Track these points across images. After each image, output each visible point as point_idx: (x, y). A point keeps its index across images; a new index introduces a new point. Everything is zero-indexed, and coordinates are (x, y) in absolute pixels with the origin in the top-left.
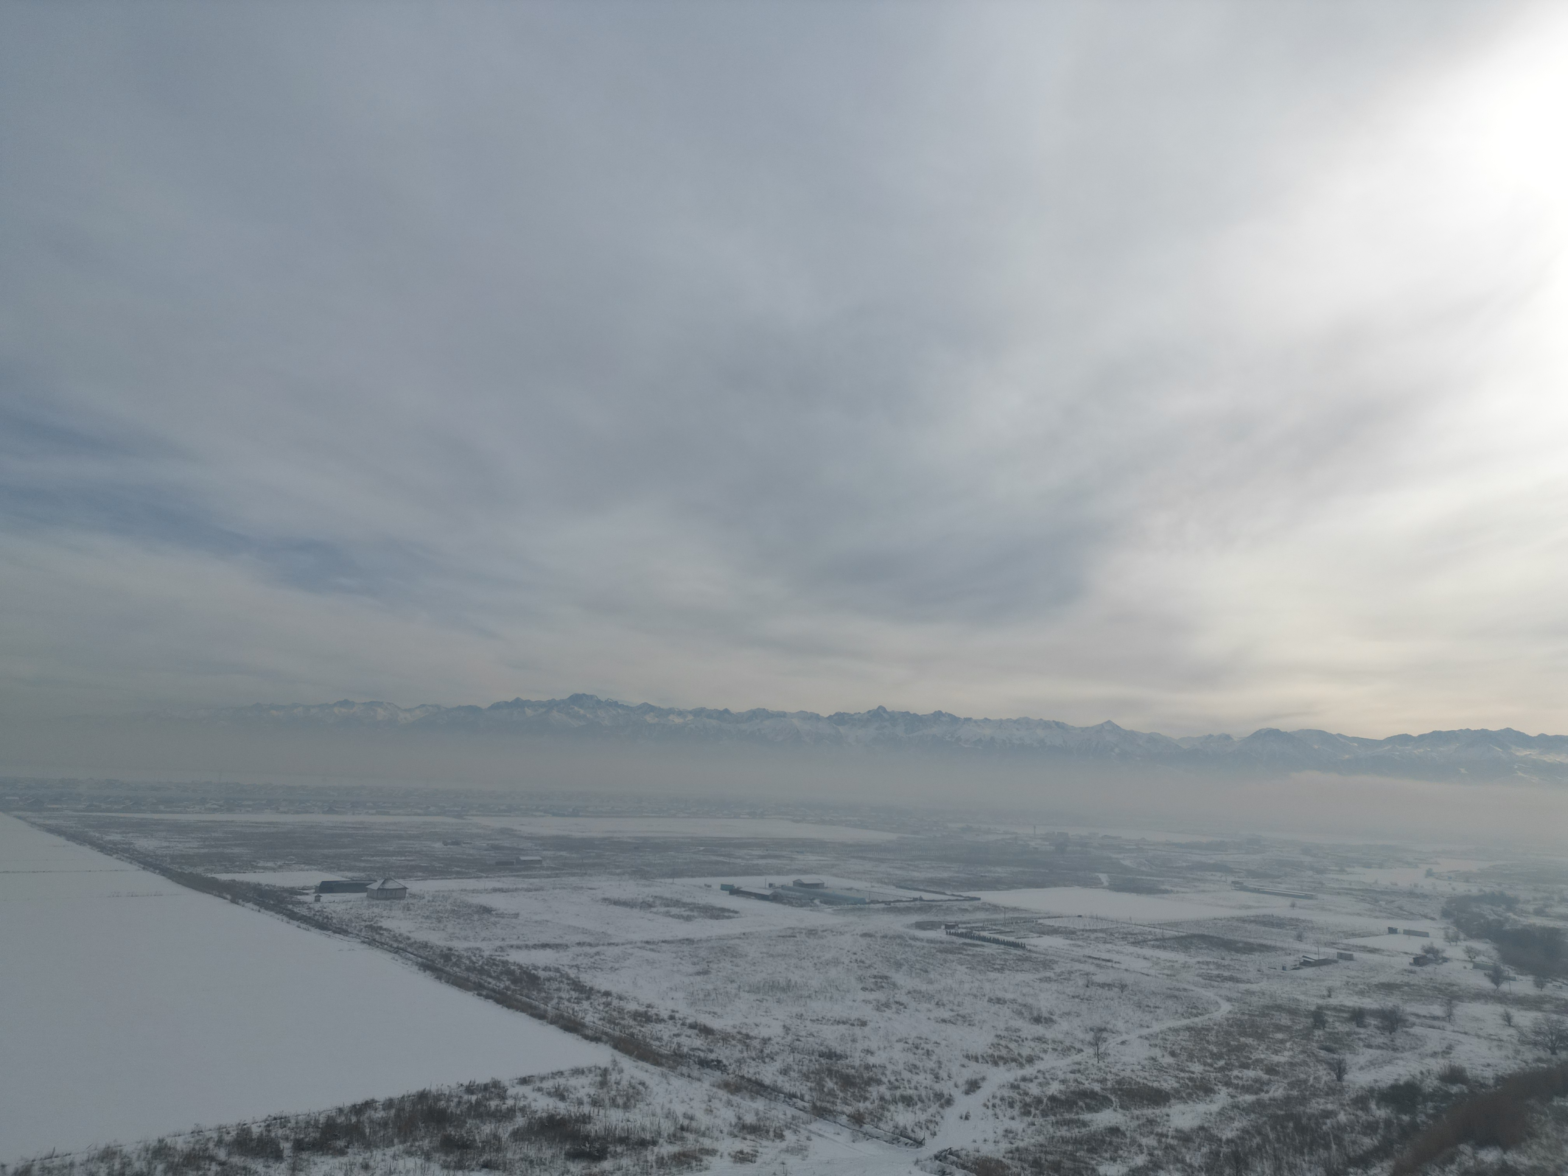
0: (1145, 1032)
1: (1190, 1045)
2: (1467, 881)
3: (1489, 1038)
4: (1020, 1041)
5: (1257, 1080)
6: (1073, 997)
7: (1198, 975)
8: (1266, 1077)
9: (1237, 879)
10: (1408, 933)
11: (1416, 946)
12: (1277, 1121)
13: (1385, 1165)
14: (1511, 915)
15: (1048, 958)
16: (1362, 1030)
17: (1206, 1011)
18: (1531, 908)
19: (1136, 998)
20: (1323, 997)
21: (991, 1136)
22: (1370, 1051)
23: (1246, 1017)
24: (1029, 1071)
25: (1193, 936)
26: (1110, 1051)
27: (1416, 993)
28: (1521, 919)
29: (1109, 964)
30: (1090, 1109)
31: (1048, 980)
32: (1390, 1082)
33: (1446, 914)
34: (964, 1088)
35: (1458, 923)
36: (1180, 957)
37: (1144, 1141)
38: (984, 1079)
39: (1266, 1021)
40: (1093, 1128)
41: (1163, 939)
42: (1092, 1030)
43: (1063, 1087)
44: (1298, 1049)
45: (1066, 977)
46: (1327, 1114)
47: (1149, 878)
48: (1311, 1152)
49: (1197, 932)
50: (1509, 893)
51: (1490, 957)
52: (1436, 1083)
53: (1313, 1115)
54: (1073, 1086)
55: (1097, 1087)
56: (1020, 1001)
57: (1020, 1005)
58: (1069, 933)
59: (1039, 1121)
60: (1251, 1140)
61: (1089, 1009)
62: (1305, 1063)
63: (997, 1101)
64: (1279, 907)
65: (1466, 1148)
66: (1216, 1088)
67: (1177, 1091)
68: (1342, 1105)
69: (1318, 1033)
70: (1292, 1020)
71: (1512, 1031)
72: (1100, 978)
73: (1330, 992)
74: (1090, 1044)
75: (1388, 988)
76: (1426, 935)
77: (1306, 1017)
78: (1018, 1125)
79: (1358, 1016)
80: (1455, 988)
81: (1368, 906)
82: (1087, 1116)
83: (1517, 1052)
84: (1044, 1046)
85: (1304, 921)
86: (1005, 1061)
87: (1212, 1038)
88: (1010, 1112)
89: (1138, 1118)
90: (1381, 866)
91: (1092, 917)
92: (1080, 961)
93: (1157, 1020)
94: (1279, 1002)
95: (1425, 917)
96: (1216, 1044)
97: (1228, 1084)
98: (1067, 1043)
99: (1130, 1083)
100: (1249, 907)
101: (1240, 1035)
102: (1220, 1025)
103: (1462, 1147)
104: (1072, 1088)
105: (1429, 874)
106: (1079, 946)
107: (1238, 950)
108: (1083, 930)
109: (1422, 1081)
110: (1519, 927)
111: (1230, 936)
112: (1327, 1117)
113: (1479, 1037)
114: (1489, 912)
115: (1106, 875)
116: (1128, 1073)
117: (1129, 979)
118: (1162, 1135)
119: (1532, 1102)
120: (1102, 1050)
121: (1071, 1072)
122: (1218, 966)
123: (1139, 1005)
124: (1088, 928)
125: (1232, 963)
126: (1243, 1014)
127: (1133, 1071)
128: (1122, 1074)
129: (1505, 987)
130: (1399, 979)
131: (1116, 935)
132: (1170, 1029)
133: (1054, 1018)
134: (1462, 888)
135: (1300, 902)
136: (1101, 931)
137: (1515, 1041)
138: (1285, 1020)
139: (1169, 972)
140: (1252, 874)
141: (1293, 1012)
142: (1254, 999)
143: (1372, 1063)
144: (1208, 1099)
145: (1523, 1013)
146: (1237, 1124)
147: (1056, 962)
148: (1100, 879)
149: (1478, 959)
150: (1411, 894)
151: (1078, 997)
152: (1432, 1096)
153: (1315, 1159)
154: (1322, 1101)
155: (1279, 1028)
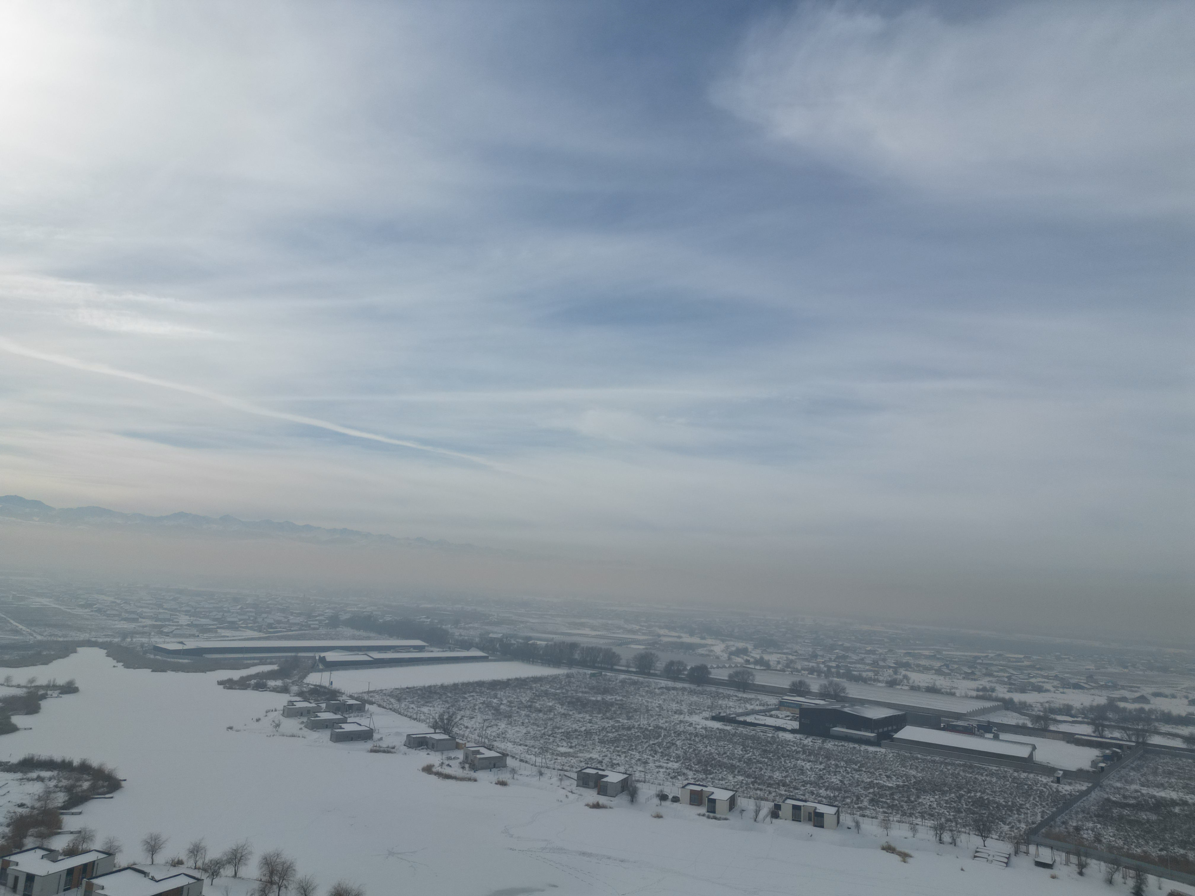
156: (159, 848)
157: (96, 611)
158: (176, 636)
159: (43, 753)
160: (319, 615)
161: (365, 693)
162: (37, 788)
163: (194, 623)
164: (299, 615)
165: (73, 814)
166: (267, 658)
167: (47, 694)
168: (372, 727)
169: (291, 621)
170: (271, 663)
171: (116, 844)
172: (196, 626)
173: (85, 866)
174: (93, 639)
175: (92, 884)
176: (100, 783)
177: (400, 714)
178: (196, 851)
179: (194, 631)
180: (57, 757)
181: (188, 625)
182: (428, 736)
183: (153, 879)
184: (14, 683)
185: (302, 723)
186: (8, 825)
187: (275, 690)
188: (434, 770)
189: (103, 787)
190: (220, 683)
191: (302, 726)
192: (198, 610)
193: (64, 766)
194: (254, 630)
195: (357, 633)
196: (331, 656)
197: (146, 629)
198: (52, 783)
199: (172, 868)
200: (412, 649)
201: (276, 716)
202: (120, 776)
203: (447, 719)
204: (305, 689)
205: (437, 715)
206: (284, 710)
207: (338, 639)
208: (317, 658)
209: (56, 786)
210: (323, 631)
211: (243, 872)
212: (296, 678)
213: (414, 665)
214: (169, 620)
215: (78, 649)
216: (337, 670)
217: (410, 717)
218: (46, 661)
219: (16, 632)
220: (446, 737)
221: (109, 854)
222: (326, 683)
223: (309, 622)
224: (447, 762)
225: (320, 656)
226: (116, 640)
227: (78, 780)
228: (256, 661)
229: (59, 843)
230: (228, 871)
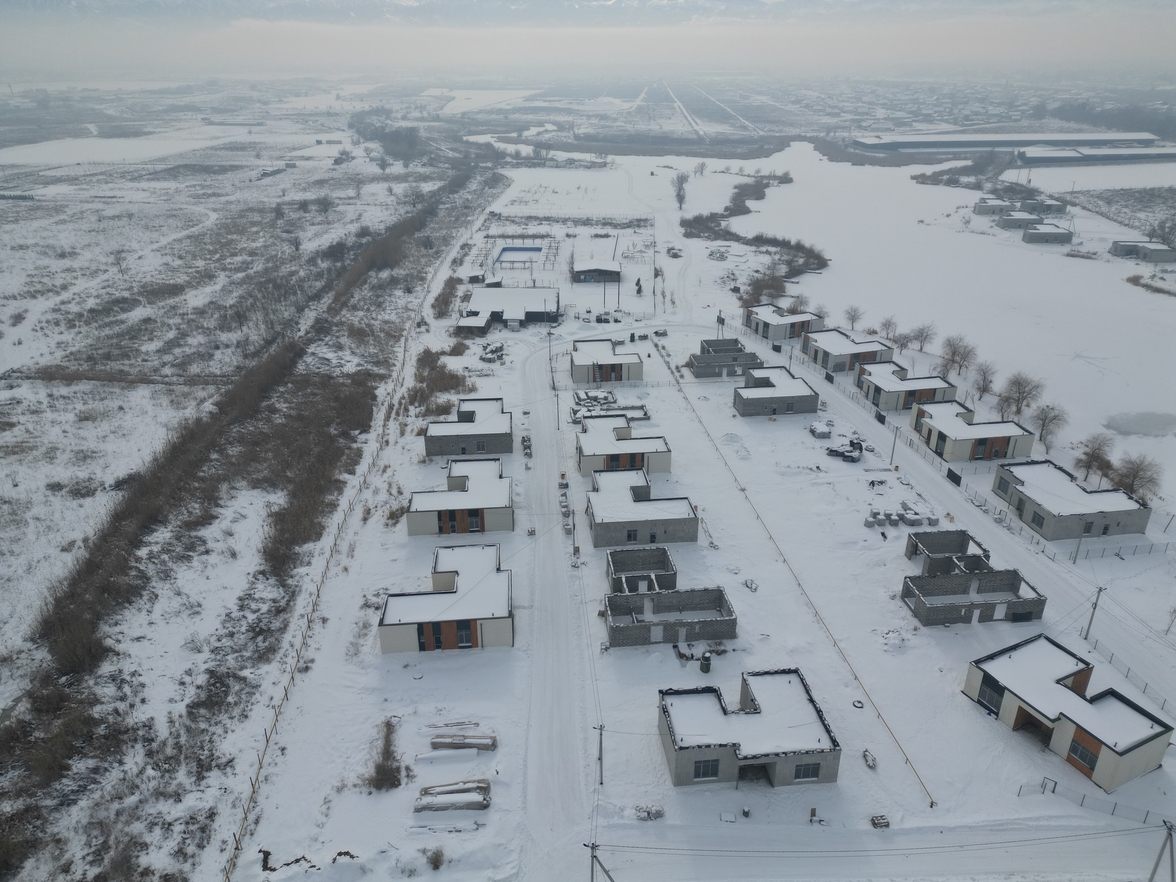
0: (155, 246)
1: (192, 248)
2: (362, 101)
3: (381, 205)
4: (51, 275)
5: (243, 263)
6: (90, 231)
7: (188, 196)
8: (249, 259)
9: (205, 116)
10: (329, 142)
11: (334, 151)
12: (261, 286)
13: (329, 295)
14: (389, 121)
15: (58, 203)
16: (307, 215)
17: (200, 221)
18: (399, 116)
19: (143, 222)
20: (280, 197)
21: (45, 350)
22: (314, 227)
23: (230, 221)
24: (65, 296)
25: (179, 167)
26: (130, 266)
27: (338, 184)
28: (395, 124)
29: (114, 200)
30: (124, 310)
31: (63, 222)
32: (328, 245)
33: (351, 126)
34: (10, 322)
35: (358, 132)
36: (172, 185)
37: (171, 322)
38: (26, 311)
39: (244, 220)
40: (130, 323)
41: (155, 173)
42: (111, 253)
43: (98, 301)
44: (268, 236)
45: (80, 216)
46: (292, 274)
47: (132, 123)
48: (285, 300)
49: (181, 163)
50: (387, 106)
51: (379, 152)
52: (354, 239)
53: (284, 276)
54: (106, 298)
55: (126, 294)
56: (41, 243)
57: (43, 247)
58: (72, 180)
59: (84, 329)
60: (246, 302)
61: (105, 238)
62: (274, 244)
63: (44, 324)
64: (240, 135)
65: (372, 274)
66: (216, 274)
67: (189, 283)
68: (301, 265)
69: (280, 222)
70: (262, 217)
71: (393, 198)
72: (109, 212)
73: (284, 191)
74: (113, 264)
75: (321, 183)
76: (340, 142)
77: (271, 212)
78: (68, 336)
79: (304, 206)
80: (360, 176)
81: (301, 126)
82: (123, 316)
83: (396, 210)
84: (75, 274)
85: (259, 143)
86: (42, 293)
87: (207, 240)
88: (57, 329)
89: (163, 307)
90: (306, 95)
91: (90, 164)
92: (88, 202)
93: (163, 235)
94: (251, 205)
95: (338, 129)
96: (212, 244)
97: (224, 269)
98: (94, 267)
99: (152, 285)
100: (218, 138)
101: (227, 234)
102: (212, 230)
103: (370, 273)
104: (106, 300)
105: (338, 97)
106: (84, 189)
107: (215, 173)
108: (84, 176)
109: (346, 240)
110: (394, 129)
111: (208, 163)
112: (293, 276)
113: (375, 205)
114: (376, 121)
115: (93, 125)
116: (149, 279)
117: (134, 209)
118: (184, 314)
119: (405, 238)
120: (124, 266)
121: (102, 288)
122: (203, 187)
123: (147, 227)
124: (88, 173)
125: (213, 183)
126: (227, 219)
127: (152, 276)
128: (144, 280)
129: (388, 171)
130: (327, 176)
131: (115, 175)
132: (175, 240)
133: (77, 251)
134: (359, 106)
135: (255, 129)
136: (101, 173)
137: (395, 204)
138: (257, 218)
139: (165, 198)
140: (216, 110)
141: (261, 211)
142: (233, 207)
143: (317, 235)
144: (212, 283)
145: (398, 185)
146: (235, 294)
147: (67, 206)
148: (89, 130)
149: (372, 155)
150: (329, 114)
151: (93, 231)
152: (352, 248)
153: (288, 303)
154: (288, 266)
155: (253, 224)
156: (858, 318)
157: (804, 107)
158: (874, 130)
159: (770, 232)
160: (1023, 105)
161: (1068, 193)
162: (766, 260)
163: (891, 116)
164: (999, 105)
165: (792, 282)
166: (961, 153)
167: (769, 183)
168: (1072, 230)
169: (990, 112)
170: (965, 159)
171: (825, 310)
172: (892, 119)
173: (803, 323)
174: (803, 134)
175: (809, 337)
176: (812, 260)
177: (1108, 218)
178: (888, 325)
179: (890, 125)
180: (780, 237)
181: (885, 119)
182: (1140, 245)
183: (853, 341)
184: (746, 173)
185: (994, 221)
186: (749, 285)
187: (968, 186)
188: (1142, 281)
189: (814, 264)
190: (913, 178)
191: (993, 224)
192: (894, 102)
193: (784, 244)
194: (950, 123)
195: (1065, 124)
196: (1031, 152)
197: (847, 124)
198: (777, 257)
199: (868, 336)
200: (1135, 144)
201: (967, 213)
202: (827, 256)
203: (1169, 227)
204: (999, 187)
205: (1157, 222)
206: (975, 208)
207: (1043, 132)
208: (1016, 153)
209: (780, 260)
210: (1025, 123)
211: (927, 348)
212: (990, 175)
213: (1135, 163)
214: (867, 114)
215: (792, 143)
216: (1038, 167)
217: (1121, 223)
218: (767, 154)
219: (744, 128)
220: (1165, 247)
221: (820, 317)
222: (1023, 181)
223: (1010, 113)
224: (1161, 275)
225: (1019, 152)
226: (822, 134)
227: (795, 256)
228: (949, 156)
229: (785, 303)
230: (915, 345)
